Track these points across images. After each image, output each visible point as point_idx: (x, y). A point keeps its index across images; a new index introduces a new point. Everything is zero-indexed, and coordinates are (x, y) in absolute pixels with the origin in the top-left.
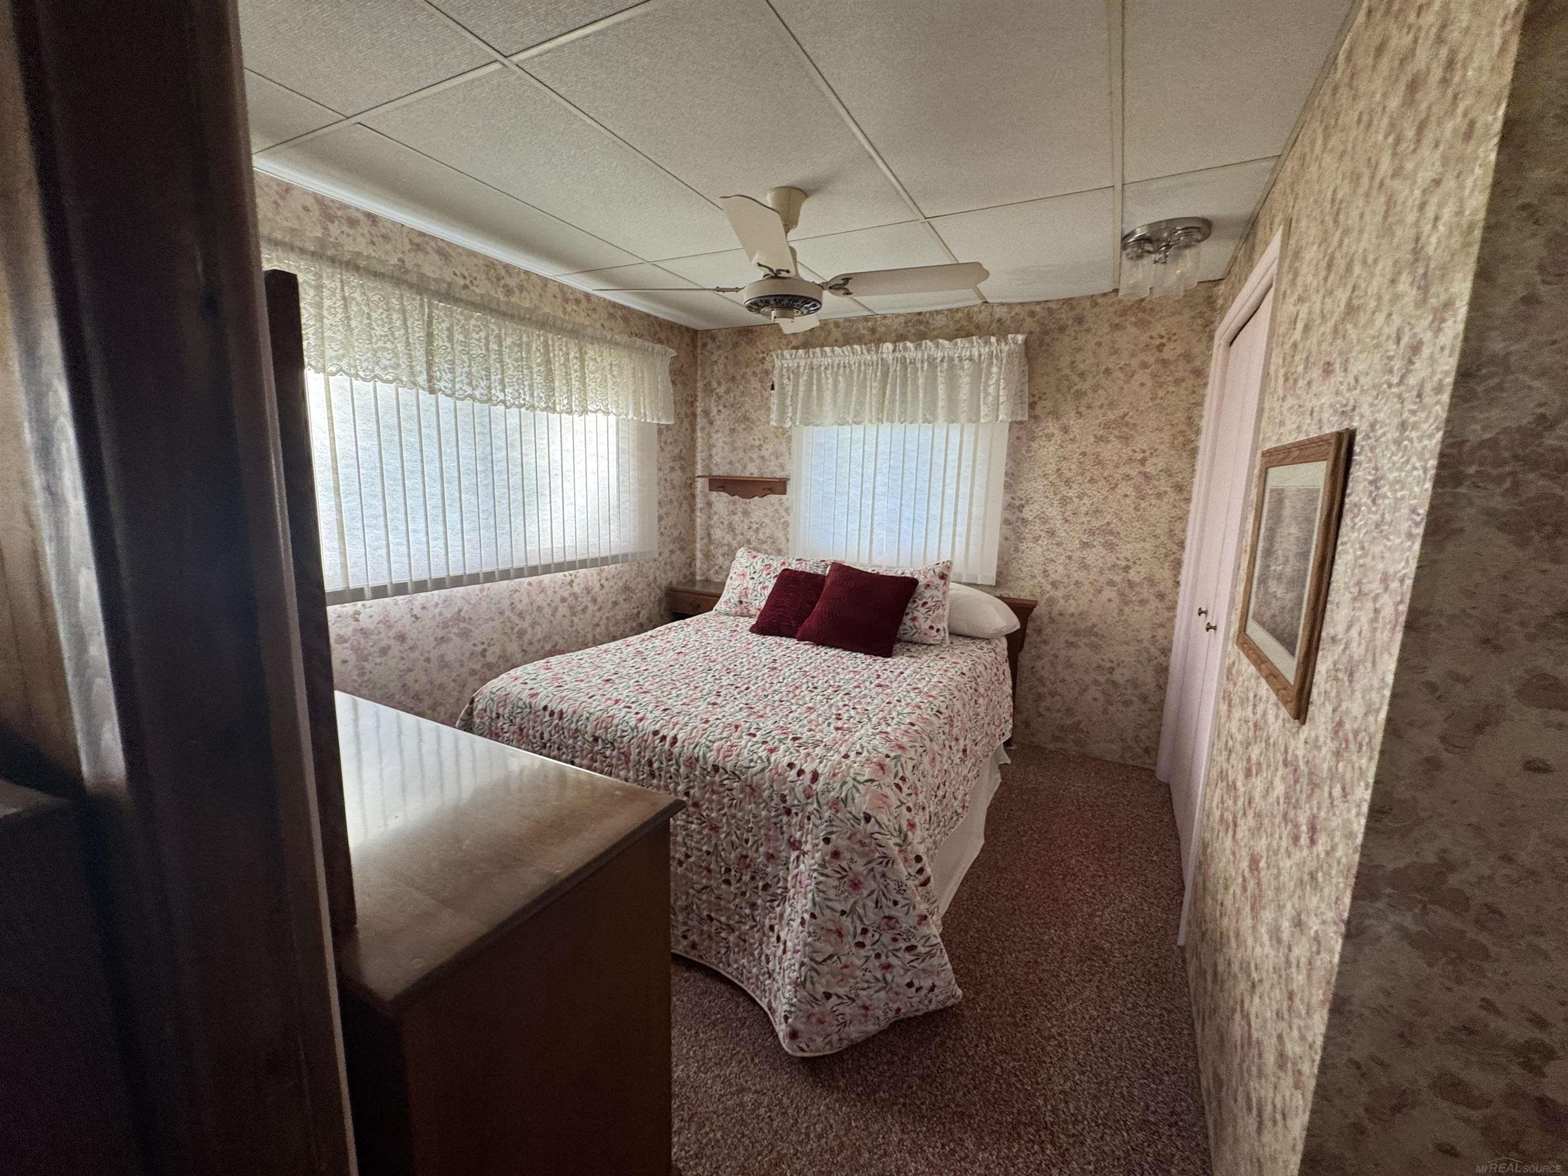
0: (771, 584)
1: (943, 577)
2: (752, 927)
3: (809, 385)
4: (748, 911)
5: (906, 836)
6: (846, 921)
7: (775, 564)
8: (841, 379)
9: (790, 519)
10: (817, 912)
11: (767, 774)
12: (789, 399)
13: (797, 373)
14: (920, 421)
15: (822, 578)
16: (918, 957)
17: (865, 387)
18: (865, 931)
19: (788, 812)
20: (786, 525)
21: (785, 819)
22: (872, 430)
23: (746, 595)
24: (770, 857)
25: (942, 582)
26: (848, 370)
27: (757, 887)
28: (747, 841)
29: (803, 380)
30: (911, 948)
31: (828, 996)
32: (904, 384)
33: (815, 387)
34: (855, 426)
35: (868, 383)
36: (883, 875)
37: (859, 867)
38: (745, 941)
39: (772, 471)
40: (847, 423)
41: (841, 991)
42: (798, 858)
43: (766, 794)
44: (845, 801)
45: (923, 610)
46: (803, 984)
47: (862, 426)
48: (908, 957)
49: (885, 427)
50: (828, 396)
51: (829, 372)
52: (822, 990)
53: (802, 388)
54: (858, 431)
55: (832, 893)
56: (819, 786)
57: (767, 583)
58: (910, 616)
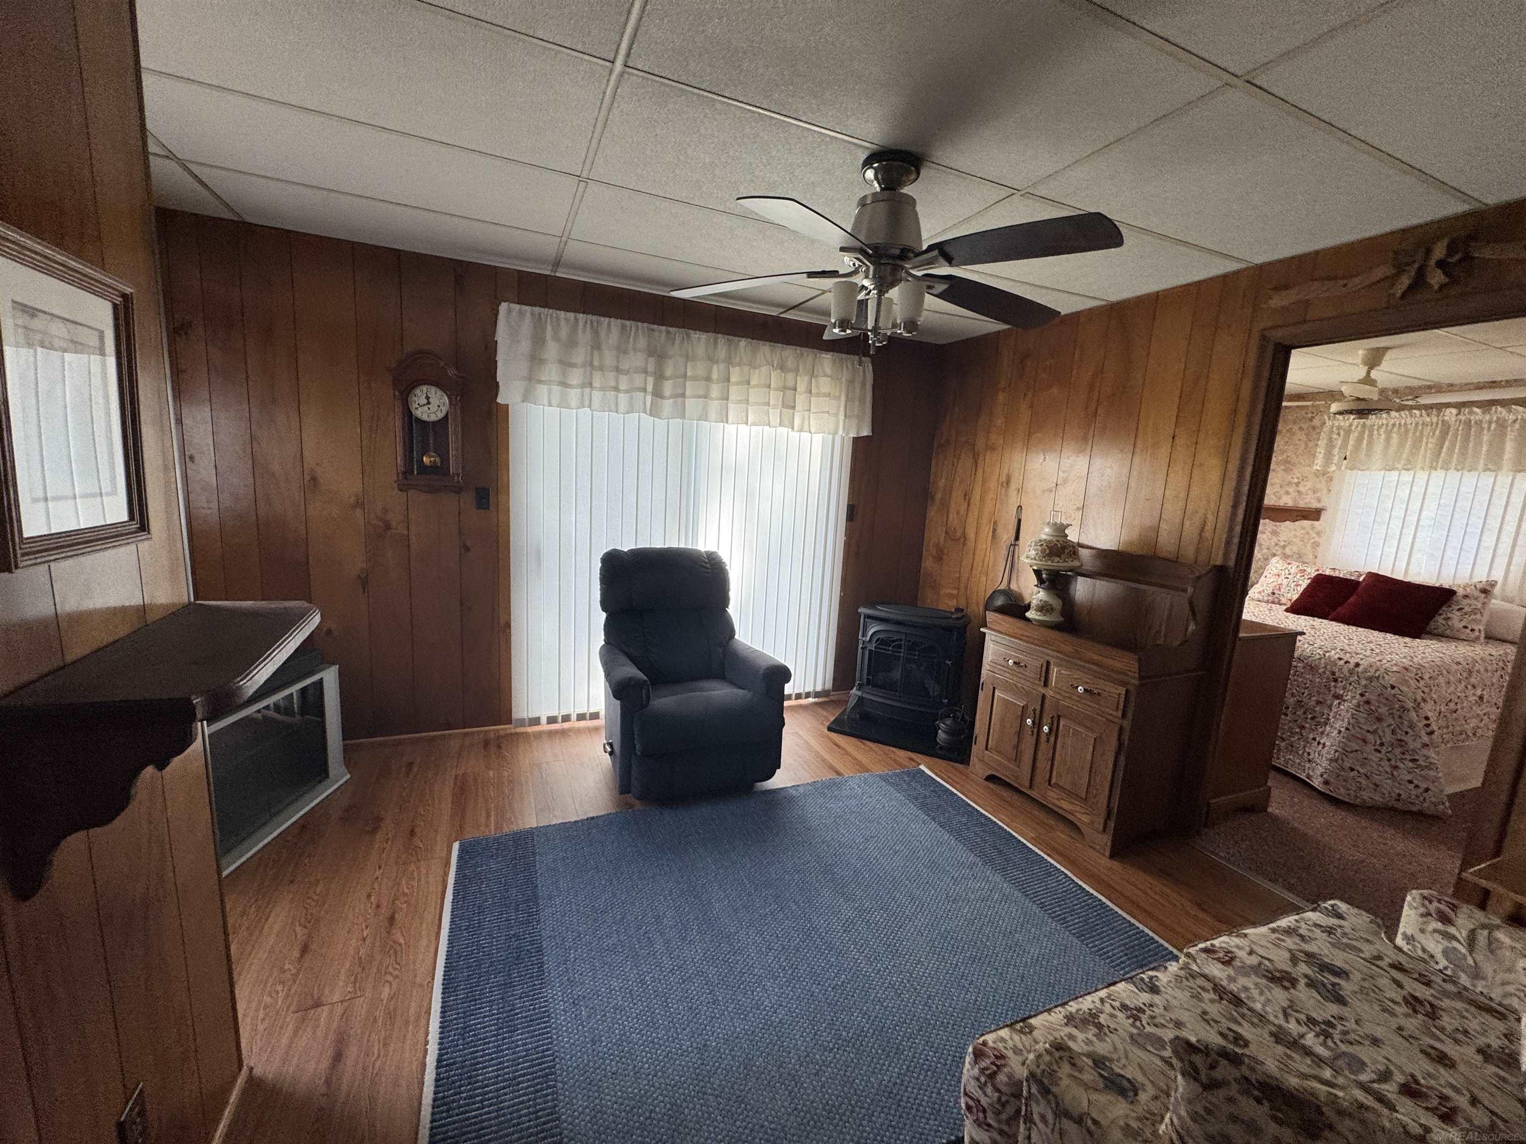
0: (1305, 584)
1: (1485, 591)
2: (1299, 739)
3: (1359, 440)
4: (1298, 730)
5: (1419, 704)
6: (1370, 737)
7: (1309, 570)
8: (1394, 435)
9: (1321, 540)
10: (1350, 727)
11: (1323, 661)
12: (1337, 449)
13: (1348, 432)
14: (1480, 470)
15: (1357, 583)
16: (1419, 766)
17: (1421, 441)
18: (1382, 744)
19: (1336, 680)
20: (1316, 545)
21: (1333, 684)
22: (1422, 476)
23: (1280, 589)
24: (1319, 703)
25: (1483, 595)
26: (1403, 429)
27: (1307, 718)
28: (1303, 694)
29: (1353, 437)
30: (1414, 760)
31: (1352, 769)
32: (1466, 439)
33: (1365, 442)
34: (1403, 472)
35: (1425, 440)
36: (1400, 717)
37: (1383, 710)
38: (1292, 746)
39: (1308, 502)
40: (1397, 469)
41: (1361, 771)
42: (1339, 704)
43: (1321, 671)
44: (1378, 678)
45: (1458, 613)
46: (1336, 760)
47: (1412, 472)
48: (1411, 764)
49: (1438, 475)
50: (1378, 448)
51: (1382, 430)
52: (1349, 765)
53: (1351, 442)
54: (1407, 477)
55: (1362, 721)
56: (1360, 669)
57: (1301, 582)
58: (1444, 616)
